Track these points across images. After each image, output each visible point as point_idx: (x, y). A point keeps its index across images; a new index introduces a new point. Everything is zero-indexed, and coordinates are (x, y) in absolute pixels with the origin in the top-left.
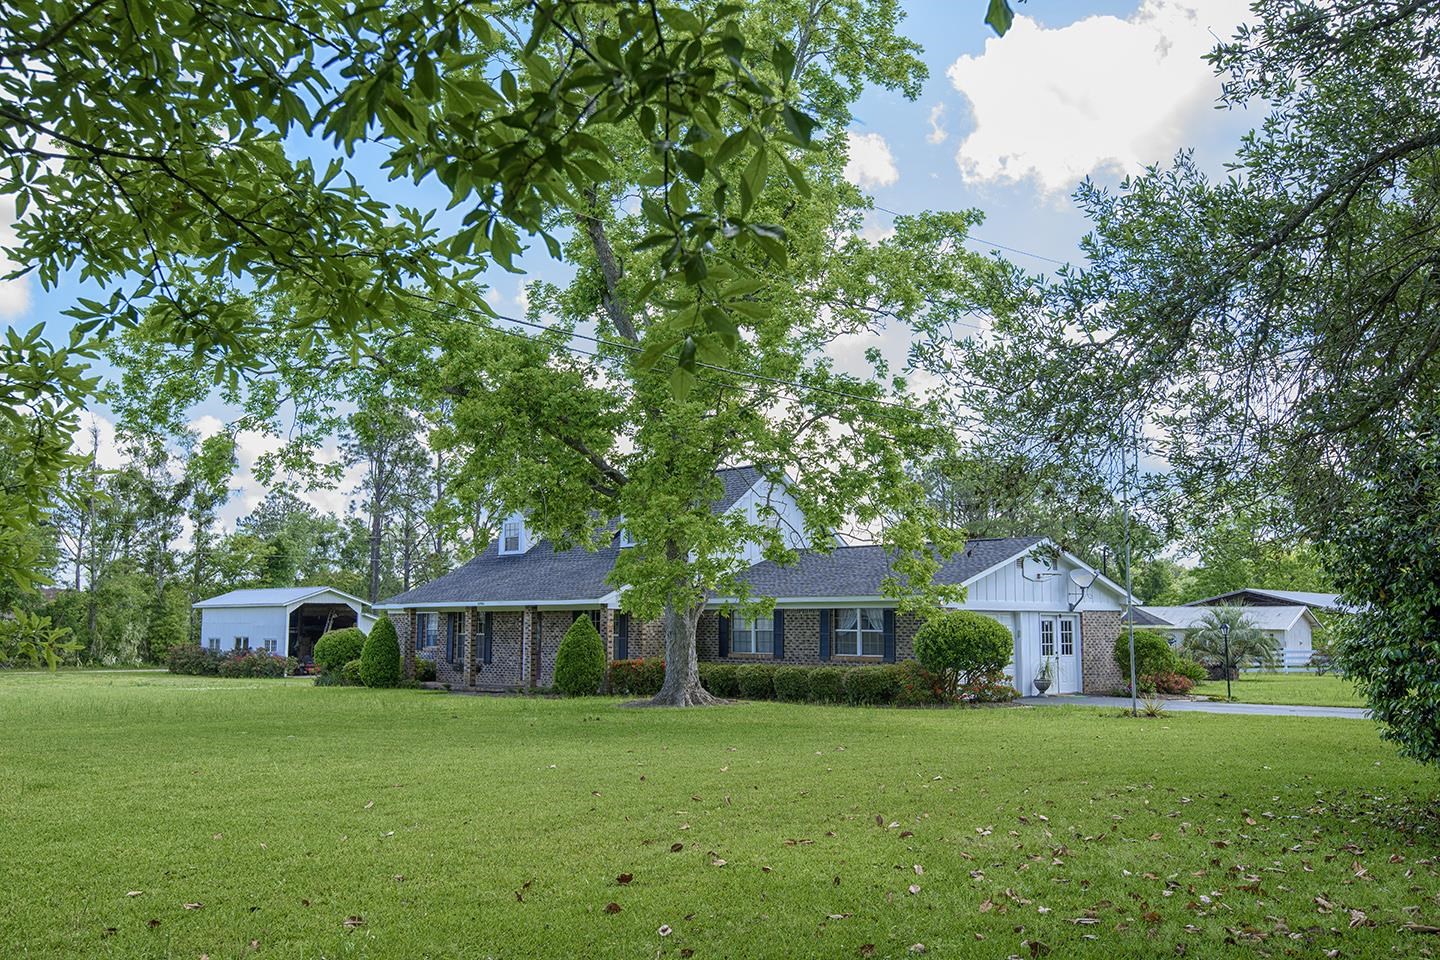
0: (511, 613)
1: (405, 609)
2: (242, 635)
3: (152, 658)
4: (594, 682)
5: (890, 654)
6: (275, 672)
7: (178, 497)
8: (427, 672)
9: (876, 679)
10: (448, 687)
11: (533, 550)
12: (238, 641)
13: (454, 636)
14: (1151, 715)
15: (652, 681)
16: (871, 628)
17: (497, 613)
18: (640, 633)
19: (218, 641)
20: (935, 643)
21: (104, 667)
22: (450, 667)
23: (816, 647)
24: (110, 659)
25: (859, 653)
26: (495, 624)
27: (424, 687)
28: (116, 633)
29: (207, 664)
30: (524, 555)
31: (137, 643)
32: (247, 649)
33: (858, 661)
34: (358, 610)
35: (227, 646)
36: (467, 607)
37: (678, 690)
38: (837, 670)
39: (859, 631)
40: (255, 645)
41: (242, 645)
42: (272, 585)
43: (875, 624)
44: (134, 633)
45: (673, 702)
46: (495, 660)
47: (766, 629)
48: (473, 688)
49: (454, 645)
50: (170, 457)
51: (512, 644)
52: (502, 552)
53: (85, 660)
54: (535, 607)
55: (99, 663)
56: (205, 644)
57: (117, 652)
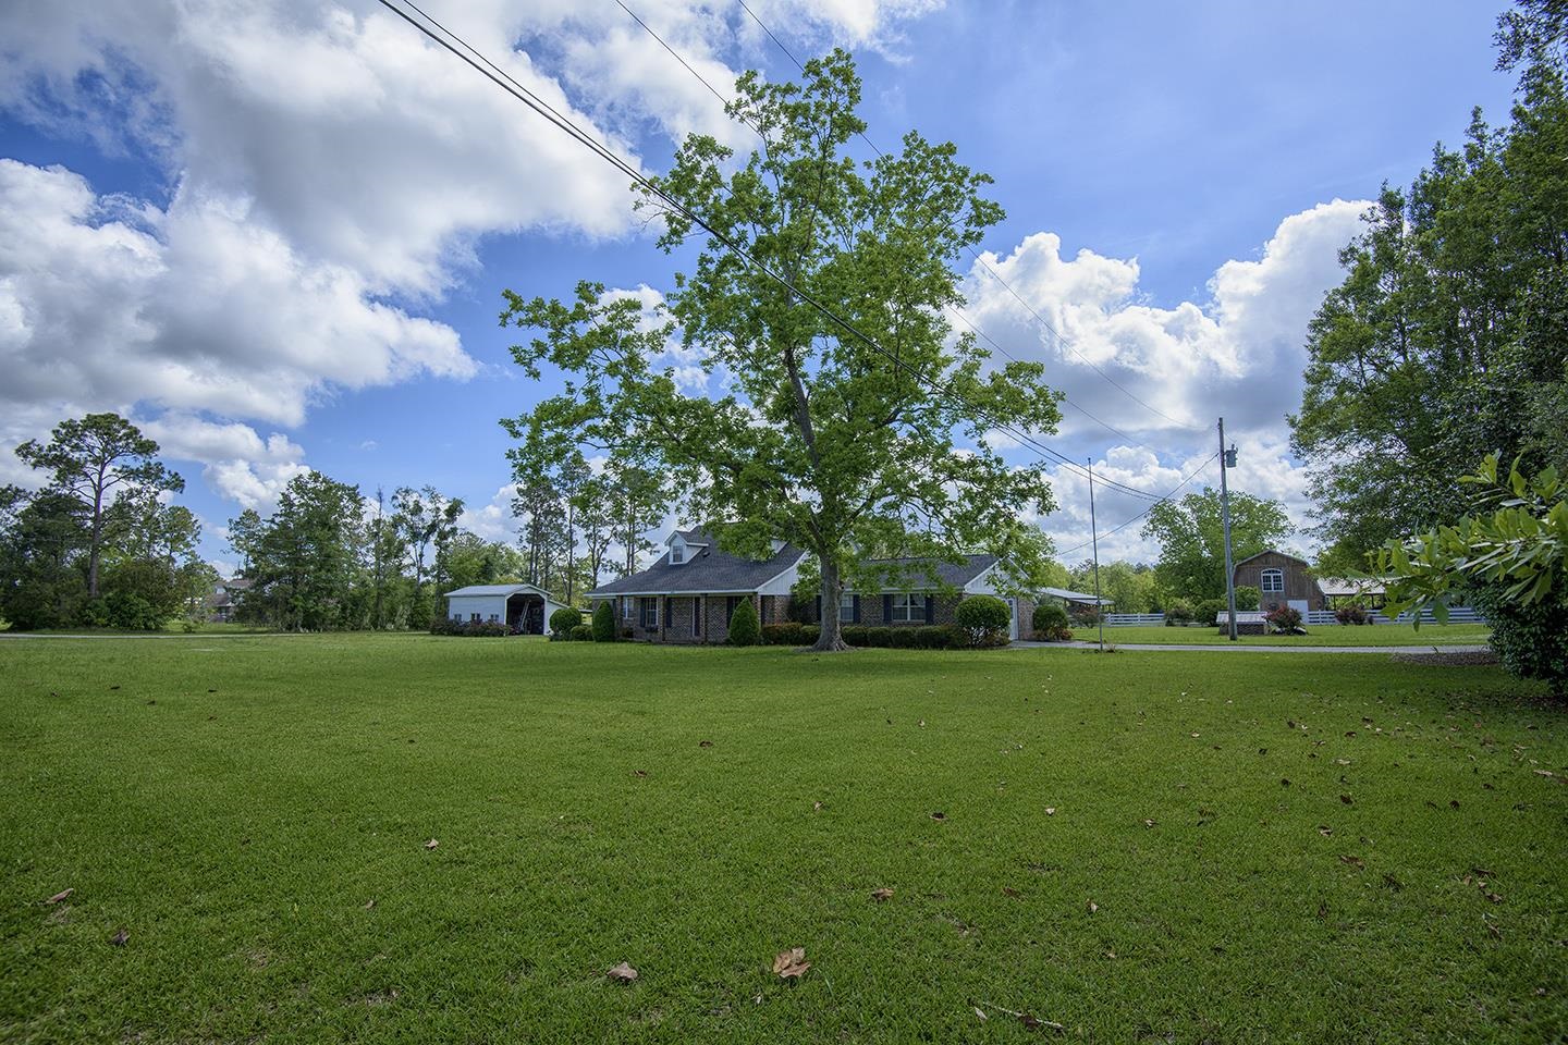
0: (684, 598)
1: (617, 596)
2: (476, 612)
3: (414, 626)
4: (754, 638)
5: (930, 620)
6: (499, 633)
7: (430, 532)
8: (628, 632)
9: (937, 634)
11: (692, 561)
12: (473, 615)
13: (645, 611)
14: (1111, 651)
15: (787, 636)
16: (916, 605)
17: (675, 598)
18: (773, 609)
19: (460, 616)
20: (971, 612)
21: (386, 630)
22: (644, 629)
23: (881, 614)
24: (390, 626)
25: (909, 619)
26: (674, 604)
27: (631, 642)
28: (393, 612)
29: (456, 629)
30: (687, 564)
31: (406, 617)
32: (480, 621)
33: (908, 623)
34: (545, 597)
35: (466, 618)
36: (660, 595)
37: (831, 641)
38: (909, 629)
39: (909, 606)
40: (485, 618)
41: (476, 619)
42: (484, 584)
43: (918, 603)
44: (404, 611)
45: (829, 648)
46: (673, 625)
47: (848, 606)
48: (664, 641)
49: (645, 617)
50: (425, 509)
51: (686, 616)
52: (671, 562)
53: (375, 627)
54: (707, 594)
55: (384, 629)
56: (451, 617)
57: (394, 622)
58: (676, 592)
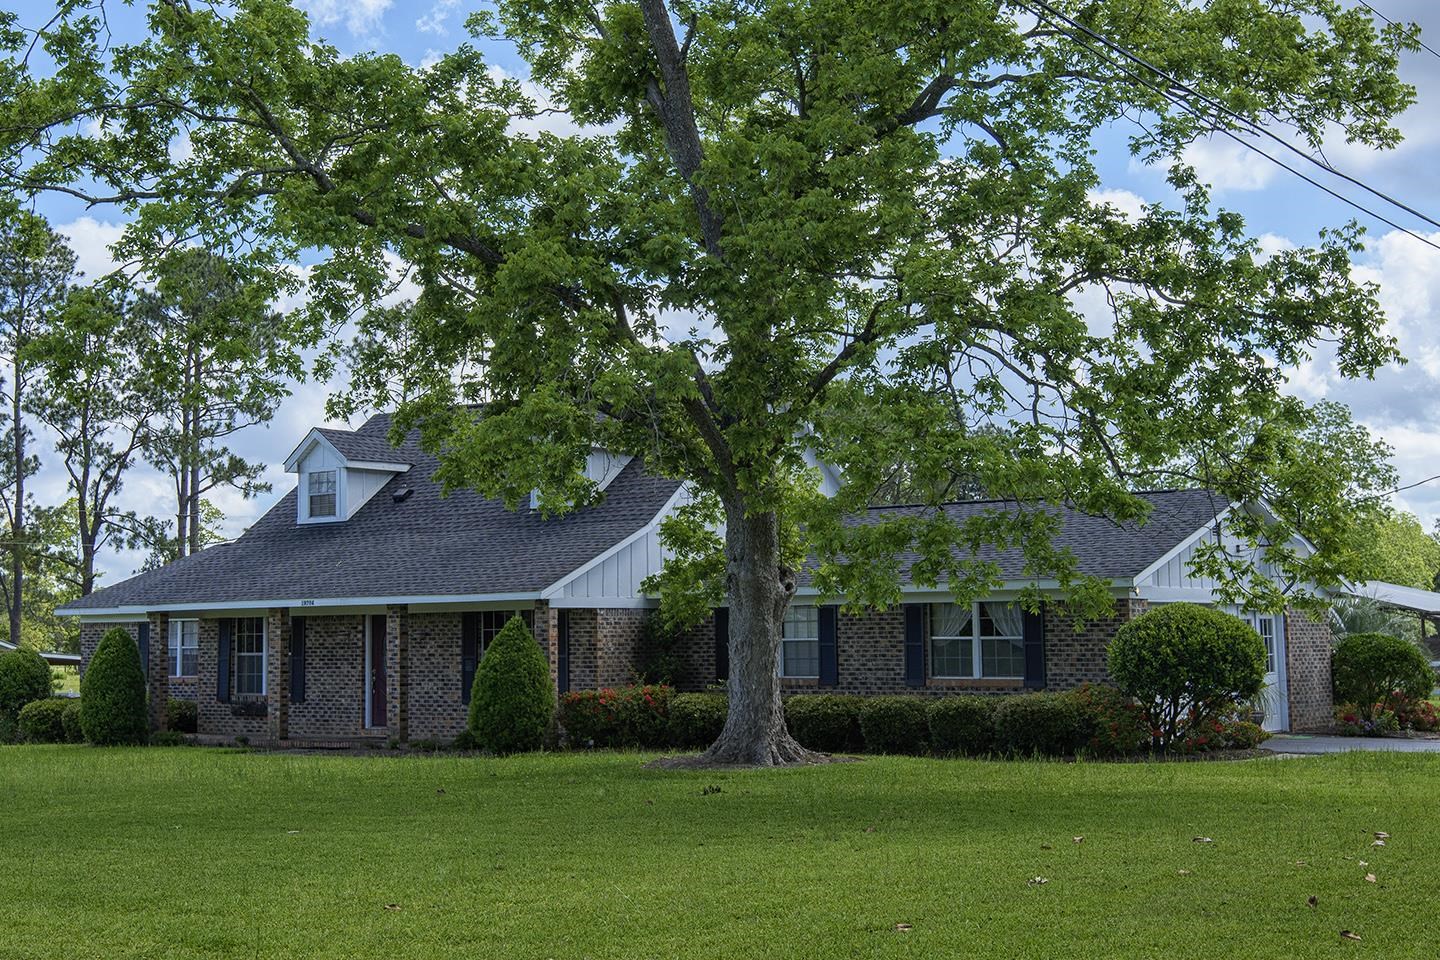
0: (341, 618)
1: (150, 614)
4: (540, 729)
5: (1036, 676)
8: (182, 717)
9: (1056, 715)
10: (245, 741)
11: (360, 515)
13: (231, 656)
15: (633, 724)
16: (998, 634)
17: (315, 618)
18: (592, 647)
20: (1156, 654)
22: (226, 708)
25: (977, 674)
26: (311, 635)
30: (347, 523)
33: (976, 687)
36: (272, 610)
37: (758, 738)
38: (978, 702)
39: (976, 638)
43: (1004, 627)
45: (751, 758)
46: (312, 694)
47: (804, 637)
48: (285, 742)
49: (231, 673)
51: (346, 668)
52: (303, 517)
54: (404, 607)
58: (318, 602)
